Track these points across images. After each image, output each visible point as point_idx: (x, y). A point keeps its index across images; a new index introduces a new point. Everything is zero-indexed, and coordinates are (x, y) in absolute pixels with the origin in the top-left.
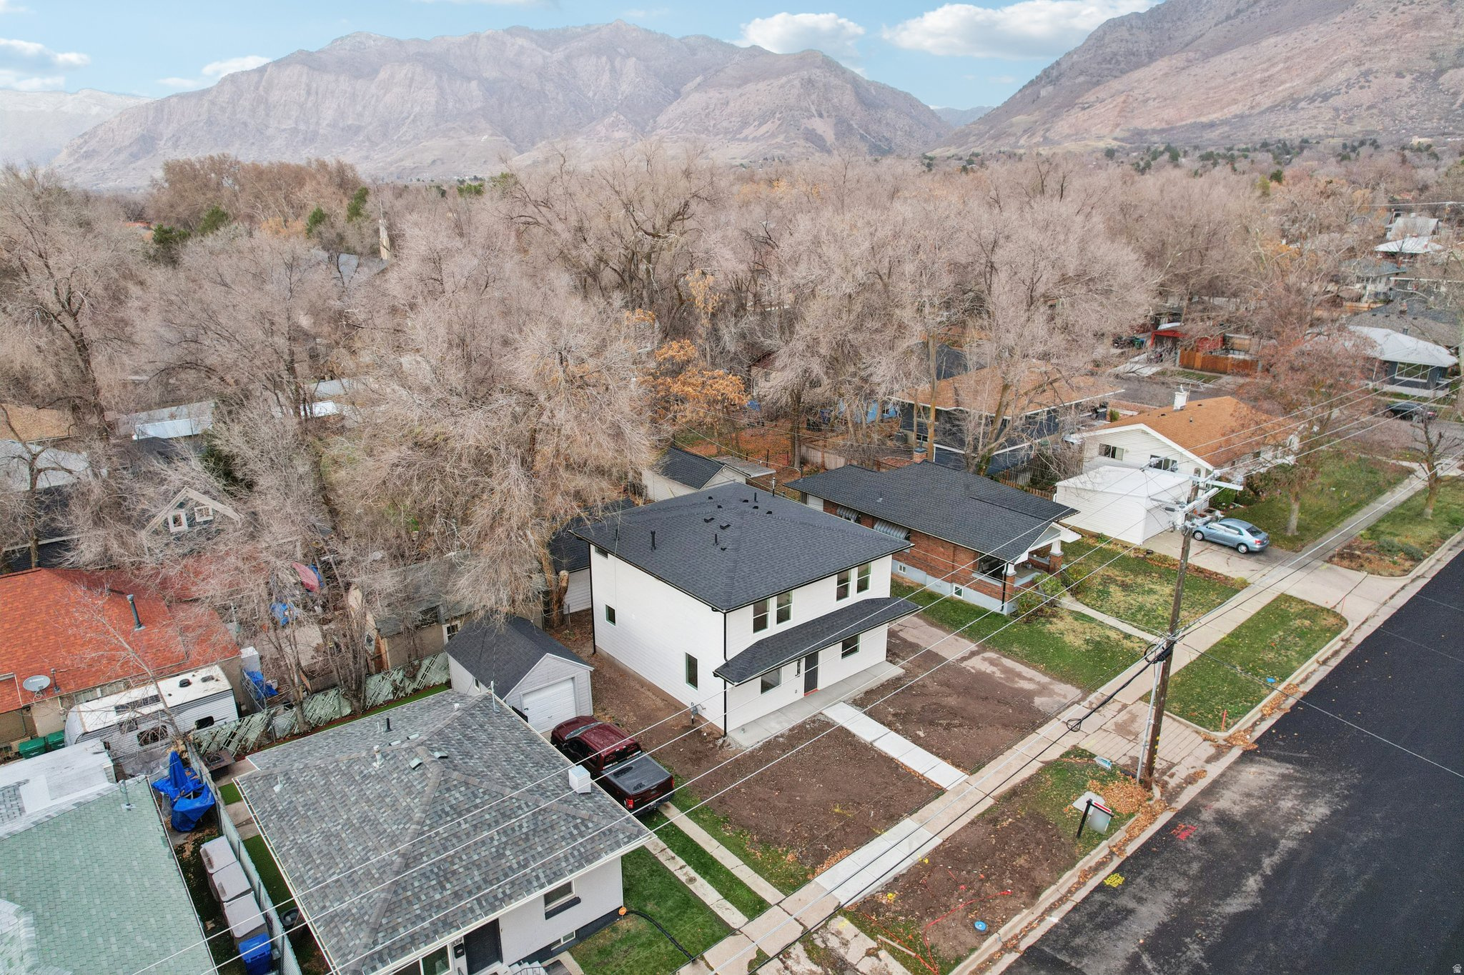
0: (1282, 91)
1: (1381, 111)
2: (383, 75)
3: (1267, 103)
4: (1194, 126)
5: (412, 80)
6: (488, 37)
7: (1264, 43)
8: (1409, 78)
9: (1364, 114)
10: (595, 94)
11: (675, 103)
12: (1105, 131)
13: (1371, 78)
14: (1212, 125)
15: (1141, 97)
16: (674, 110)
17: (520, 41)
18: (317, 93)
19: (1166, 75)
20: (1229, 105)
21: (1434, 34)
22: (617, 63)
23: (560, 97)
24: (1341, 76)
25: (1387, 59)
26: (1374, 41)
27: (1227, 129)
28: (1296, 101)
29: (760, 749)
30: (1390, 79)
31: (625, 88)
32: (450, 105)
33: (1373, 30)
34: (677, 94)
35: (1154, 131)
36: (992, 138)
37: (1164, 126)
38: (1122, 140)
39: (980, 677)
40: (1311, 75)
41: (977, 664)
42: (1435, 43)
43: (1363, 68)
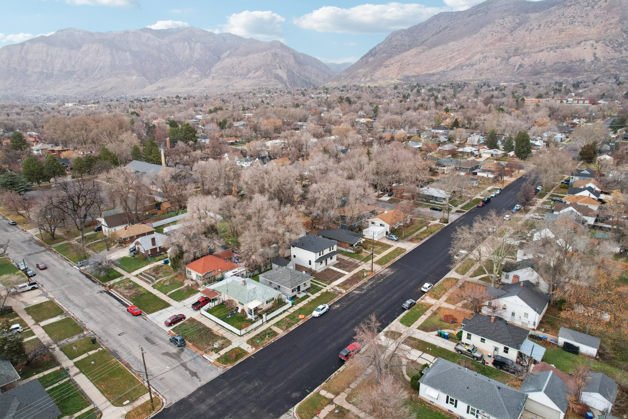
0: (457, 62)
1: (491, 71)
2: (84, 48)
3: (453, 67)
4: (427, 74)
5: (98, 51)
6: (133, 32)
7: (450, 44)
8: (499, 60)
9: (486, 72)
10: (183, 59)
11: (219, 63)
12: (394, 76)
13: (487, 59)
14: (433, 74)
15: (407, 63)
16: (218, 65)
17: (148, 35)
18: (52, 56)
19: (416, 54)
20: (439, 67)
21: (506, 44)
22: (192, 44)
23: (168, 60)
24: (476, 58)
25: (491, 52)
26: (486, 46)
27: (439, 76)
28: (463, 66)
29: (321, 272)
30: (493, 59)
31: (196, 56)
32: (117, 62)
33: (486, 41)
34: (219, 59)
35: (413, 76)
36: (351, 78)
37: (416, 74)
38: (401, 80)
39: (351, 262)
40: (467, 57)
41: (350, 260)
42: (507, 47)
43: (484, 55)
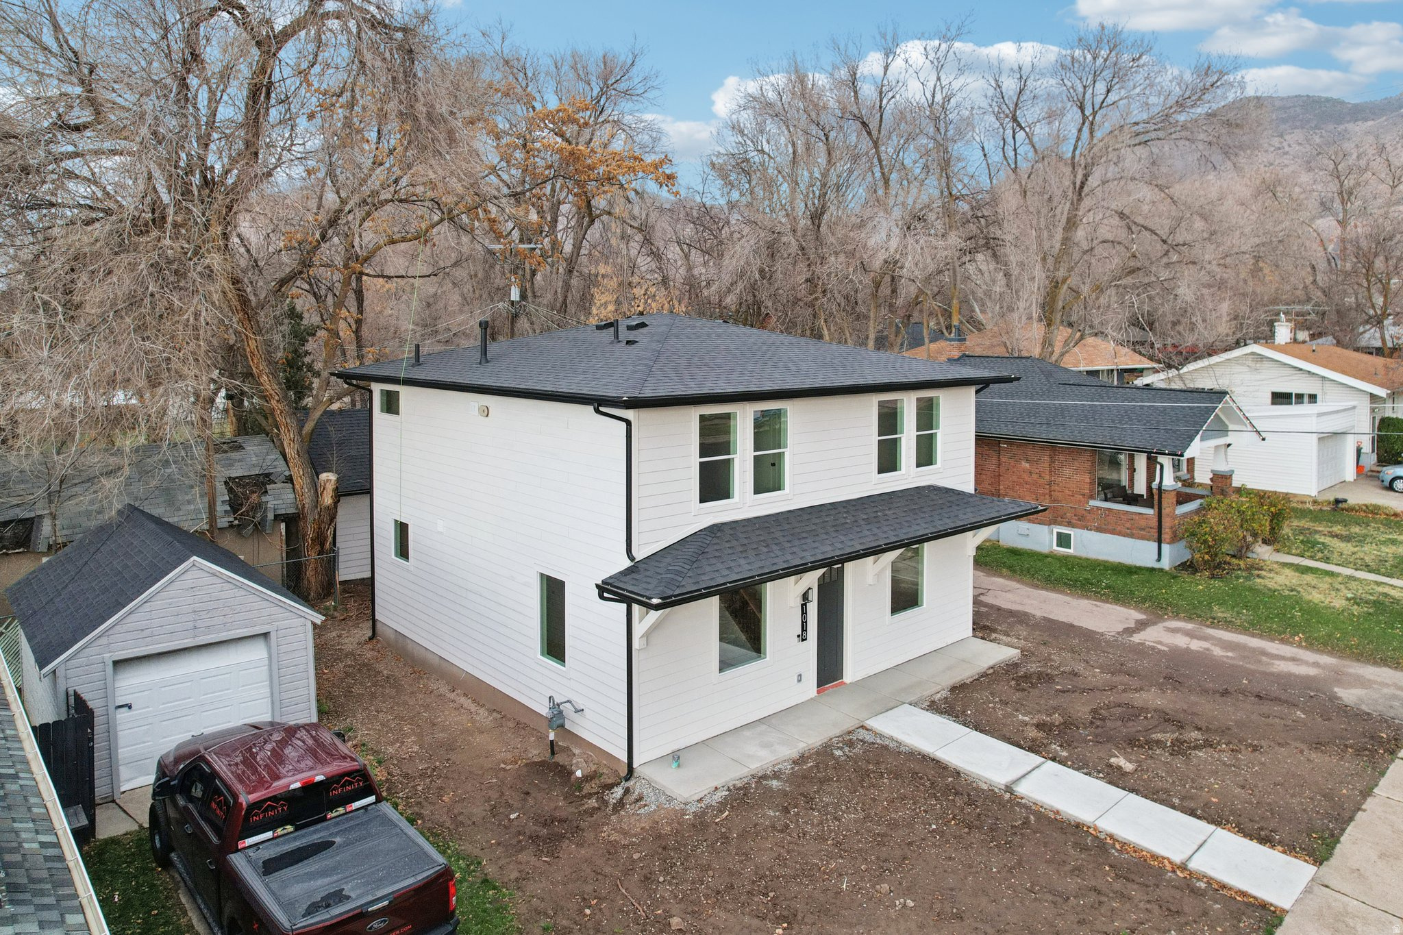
29: (722, 806)
41: (1162, 638)
